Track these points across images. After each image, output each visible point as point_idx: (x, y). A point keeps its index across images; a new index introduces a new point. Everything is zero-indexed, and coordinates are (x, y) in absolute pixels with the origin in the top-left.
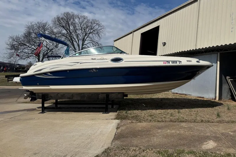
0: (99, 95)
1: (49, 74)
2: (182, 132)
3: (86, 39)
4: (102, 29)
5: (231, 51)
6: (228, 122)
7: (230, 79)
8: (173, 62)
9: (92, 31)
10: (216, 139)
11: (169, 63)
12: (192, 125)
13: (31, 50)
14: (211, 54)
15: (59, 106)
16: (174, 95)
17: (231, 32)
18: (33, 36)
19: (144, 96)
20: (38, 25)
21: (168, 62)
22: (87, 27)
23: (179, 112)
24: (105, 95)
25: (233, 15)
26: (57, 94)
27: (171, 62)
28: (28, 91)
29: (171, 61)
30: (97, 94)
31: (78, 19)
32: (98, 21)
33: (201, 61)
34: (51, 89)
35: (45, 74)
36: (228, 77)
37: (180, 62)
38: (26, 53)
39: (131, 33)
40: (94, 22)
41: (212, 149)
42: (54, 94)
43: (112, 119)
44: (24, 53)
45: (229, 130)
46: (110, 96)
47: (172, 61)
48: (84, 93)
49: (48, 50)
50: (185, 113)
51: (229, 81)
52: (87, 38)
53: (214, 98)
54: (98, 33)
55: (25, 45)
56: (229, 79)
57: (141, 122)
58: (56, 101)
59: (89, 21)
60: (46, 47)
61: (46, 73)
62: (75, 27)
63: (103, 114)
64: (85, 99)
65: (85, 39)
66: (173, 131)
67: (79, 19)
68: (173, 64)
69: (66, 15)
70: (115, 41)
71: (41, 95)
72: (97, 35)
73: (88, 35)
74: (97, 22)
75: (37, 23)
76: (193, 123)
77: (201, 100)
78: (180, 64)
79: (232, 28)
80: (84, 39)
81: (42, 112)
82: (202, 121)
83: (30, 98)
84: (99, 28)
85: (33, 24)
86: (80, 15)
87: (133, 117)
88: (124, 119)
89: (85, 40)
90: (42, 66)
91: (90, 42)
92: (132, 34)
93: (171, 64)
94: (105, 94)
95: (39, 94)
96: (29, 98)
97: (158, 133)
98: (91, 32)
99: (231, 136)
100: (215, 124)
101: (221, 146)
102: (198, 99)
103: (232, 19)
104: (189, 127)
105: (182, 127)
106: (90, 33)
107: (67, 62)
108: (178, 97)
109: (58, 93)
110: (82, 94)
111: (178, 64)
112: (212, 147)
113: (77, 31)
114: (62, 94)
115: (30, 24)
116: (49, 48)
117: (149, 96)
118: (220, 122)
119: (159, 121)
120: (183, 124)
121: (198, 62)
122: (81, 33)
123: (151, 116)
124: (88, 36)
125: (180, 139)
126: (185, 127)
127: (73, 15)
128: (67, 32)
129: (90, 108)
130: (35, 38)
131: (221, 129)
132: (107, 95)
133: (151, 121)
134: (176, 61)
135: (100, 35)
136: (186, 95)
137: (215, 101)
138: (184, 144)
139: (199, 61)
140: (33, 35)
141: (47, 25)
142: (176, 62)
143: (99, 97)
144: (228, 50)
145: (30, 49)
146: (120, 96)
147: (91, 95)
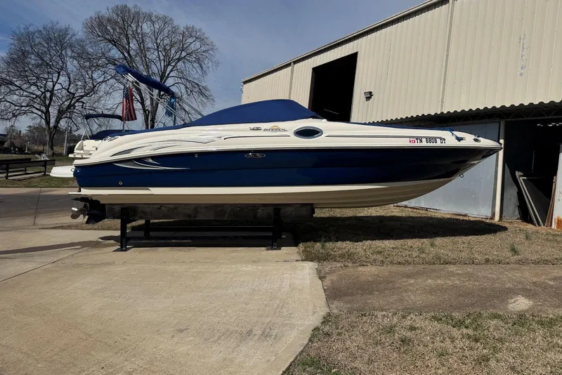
0: (258, 209)
1: (151, 161)
2: (458, 282)
3: (169, 74)
4: (211, 52)
5: (529, 118)
6: (537, 263)
7: (523, 176)
8: (429, 139)
9: (184, 54)
10: (528, 293)
11: (421, 141)
12: (470, 269)
13: (27, 96)
14: (486, 123)
15: (152, 234)
16: (402, 211)
17: (518, 75)
18: (33, 62)
19: (338, 213)
20: (44, 33)
21: (419, 139)
22: (172, 46)
23: (432, 245)
24: (271, 210)
25: (524, 38)
26: (158, 206)
27: (424, 140)
28: (85, 199)
29: (424, 137)
30: (254, 207)
31: (149, 23)
32: (200, 30)
33: (480, 139)
34: (152, 195)
35: (140, 160)
36: (518, 174)
37: (443, 140)
38: (15, 106)
39: (288, 65)
40: (190, 32)
41: (528, 310)
42: (151, 206)
43: (297, 261)
44: (8, 104)
45: (543, 277)
46: (282, 211)
47: (426, 138)
48: (222, 205)
49: (73, 98)
50: (443, 245)
51: (522, 181)
52: (171, 71)
53: (490, 215)
54: (198, 60)
55: (12, 83)
56: (521, 176)
57: (363, 265)
58: (148, 222)
59: (178, 29)
60: (68, 90)
61: (144, 158)
62: (141, 43)
63: (267, 250)
64: (225, 219)
65: (167, 73)
66: (439, 281)
67: (153, 23)
68: (429, 144)
69: (119, 13)
70: (245, 82)
71: (117, 208)
72: (196, 65)
73: (173, 64)
74: (198, 34)
75: (41, 28)
76: (469, 266)
77: (463, 220)
78: (443, 145)
79: (522, 68)
80: (164, 73)
81: (122, 247)
82: (487, 261)
83: (87, 217)
84: (202, 48)
85: (31, 29)
86: (154, 13)
87: (342, 256)
88: (324, 260)
89: (168, 77)
91: (180, 82)
92: (289, 69)
93: (424, 144)
94: (272, 208)
95: (114, 207)
96: (82, 216)
97: (410, 285)
98: (182, 58)
99: (552, 287)
100: (512, 266)
101: (541, 305)
102: (457, 219)
103: (523, 48)
104: (466, 274)
105: (452, 274)
106: (179, 60)
108: (412, 215)
109: (161, 205)
110: (218, 208)
111: (439, 144)
112: (527, 308)
113: (148, 54)
114: (171, 206)
115: (23, 31)
116: (74, 94)
117: (349, 213)
118: (522, 262)
119: (399, 263)
120: (452, 268)
121: (476, 140)
122: (158, 59)
123: (380, 252)
124: (174, 67)
125: (460, 295)
126: (458, 274)
127: (138, 13)
128: (123, 54)
129: (236, 237)
130: (38, 66)
131: (527, 275)
132: (275, 209)
133: (382, 262)
134: (436, 138)
135: (204, 66)
136: (427, 209)
137: (493, 222)
138: (473, 304)
139: (478, 138)
140: (33, 60)
141: (70, 36)
142: (434, 139)
143: (259, 215)
144: (522, 117)
145: (25, 93)
146: (304, 211)
147: (239, 209)
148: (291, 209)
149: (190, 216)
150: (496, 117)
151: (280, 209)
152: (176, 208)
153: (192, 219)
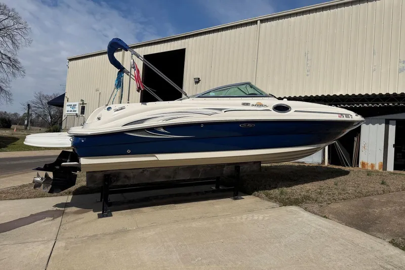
0: (224, 167)
1: (162, 130)
17: (306, 75)
24: (233, 168)
25: (308, 53)
26: (141, 170)
29: (344, 114)
30: (220, 167)
32: (13, 10)
34: (158, 160)
35: (153, 129)
42: (136, 171)
43: (280, 206)
46: (241, 168)
64: (199, 177)
68: (347, 119)
70: (70, 60)
74: (11, 12)
79: (308, 71)
90: (142, 111)
94: (234, 166)
103: (308, 60)
107: (198, 108)
109: (146, 169)
110: (192, 168)
111: (350, 119)
114: (153, 170)
132: (236, 167)
143: (224, 172)
146: (255, 167)
147: (209, 168)
148: (246, 166)
149: (170, 177)
150: (323, 101)
151: (239, 167)
152: (157, 171)
153: (171, 179)
